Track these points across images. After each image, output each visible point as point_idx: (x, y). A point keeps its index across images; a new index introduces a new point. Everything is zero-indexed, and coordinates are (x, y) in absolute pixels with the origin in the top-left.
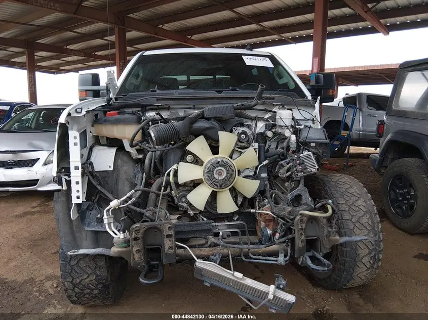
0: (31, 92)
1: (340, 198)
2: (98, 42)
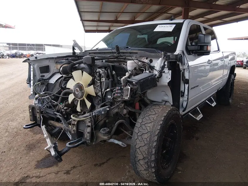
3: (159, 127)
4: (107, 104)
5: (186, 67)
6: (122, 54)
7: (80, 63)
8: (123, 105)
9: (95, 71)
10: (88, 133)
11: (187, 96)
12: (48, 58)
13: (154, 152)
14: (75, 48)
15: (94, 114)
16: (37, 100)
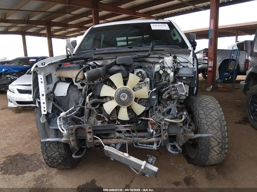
0: (50, 50)
1: (201, 111)
2: (85, 19)
3: (222, 113)
10: (182, 134)
16: (61, 120)
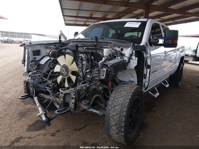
3: (128, 101)
4: (87, 82)
5: (148, 55)
6: (99, 44)
7: (66, 49)
8: (99, 83)
9: (78, 56)
10: (72, 103)
11: (149, 78)
12: (40, 44)
13: (124, 120)
14: (61, 37)
15: (78, 89)
16: (30, 77)
